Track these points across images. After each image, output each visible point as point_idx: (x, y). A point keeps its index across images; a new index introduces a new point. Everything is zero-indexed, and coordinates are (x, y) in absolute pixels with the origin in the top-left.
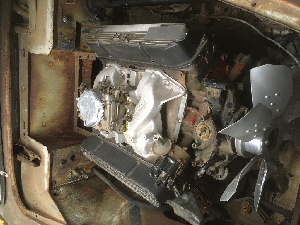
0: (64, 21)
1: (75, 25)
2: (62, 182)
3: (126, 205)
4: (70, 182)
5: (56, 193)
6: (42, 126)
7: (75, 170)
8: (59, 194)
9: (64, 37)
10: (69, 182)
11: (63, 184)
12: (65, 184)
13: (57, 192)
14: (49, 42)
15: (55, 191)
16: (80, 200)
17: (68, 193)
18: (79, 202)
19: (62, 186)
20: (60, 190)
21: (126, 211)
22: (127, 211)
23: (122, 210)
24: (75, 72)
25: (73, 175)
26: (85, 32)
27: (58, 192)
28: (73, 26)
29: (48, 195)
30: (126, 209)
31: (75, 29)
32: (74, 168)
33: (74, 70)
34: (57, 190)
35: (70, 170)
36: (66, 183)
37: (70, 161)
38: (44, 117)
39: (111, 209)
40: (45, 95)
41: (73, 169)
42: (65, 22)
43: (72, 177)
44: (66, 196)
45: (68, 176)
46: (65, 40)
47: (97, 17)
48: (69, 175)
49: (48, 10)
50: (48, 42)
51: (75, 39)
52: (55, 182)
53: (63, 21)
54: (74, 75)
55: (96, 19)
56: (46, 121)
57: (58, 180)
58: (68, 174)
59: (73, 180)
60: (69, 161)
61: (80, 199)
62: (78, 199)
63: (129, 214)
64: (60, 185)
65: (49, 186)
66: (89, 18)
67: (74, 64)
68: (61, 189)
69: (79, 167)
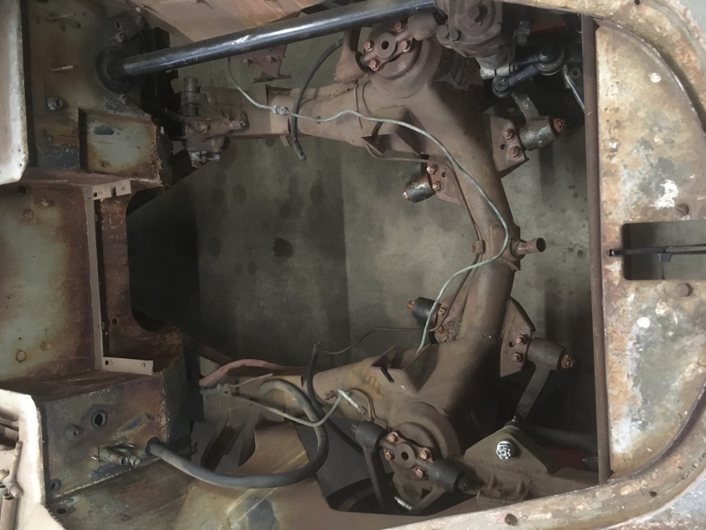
0: (49, 106)
1: (77, 115)
2: (78, 482)
3: (238, 507)
4: (98, 482)
5: (63, 507)
6: (17, 359)
7: (105, 450)
8: (73, 509)
9: (52, 141)
10: (95, 482)
11: (80, 488)
12: (84, 486)
13: (65, 505)
14: (19, 151)
15: (61, 503)
16: (125, 516)
17: (93, 504)
18: (123, 520)
19: (77, 493)
20: (73, 500)
21: (241, 519)
22: (244, 519)
23: (230, 520)
24: (87, 231)
25: (102, 464)
26: (99, 132)
27: (69, 505)
28: (72, 118)
29: (45, 512)
30: (241, 515)
31: (78, 123)
32: (103, 446)
33: (84, 227)
34: (65, 501)
35: (95, 451)
36: (88, 485)
37: (92, 428)
38: (20, 338)
39: (202, 522)
40: (20, 285)
41: (101, 446)
42: (52, 108)
43: (100, 467)
44: (90, 512)
45: (91, 467)
46: (57, 148)
47: (124, 97)
48: (93, 464)
49: (12, 85)
50: (16, 151)
51: (78, 145)
52: (59, 482)
53: (47, 108)
54: (85, 237)
55: (123, 102)
56: (24, 349)
57: (65, 476)
58: (89, 461)
59: (105, 477)
60: (90, 426)
61: (126, 513)
62: (121, 514)
63: (247, 524)
64: (72, 491)
65: (44, 493)
66: (107, 101)
67: (84, 213)
68: (76, 499)
69: (116, 441)
